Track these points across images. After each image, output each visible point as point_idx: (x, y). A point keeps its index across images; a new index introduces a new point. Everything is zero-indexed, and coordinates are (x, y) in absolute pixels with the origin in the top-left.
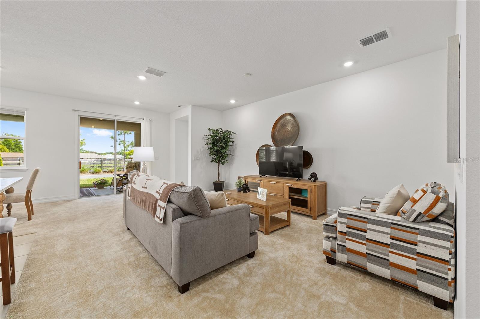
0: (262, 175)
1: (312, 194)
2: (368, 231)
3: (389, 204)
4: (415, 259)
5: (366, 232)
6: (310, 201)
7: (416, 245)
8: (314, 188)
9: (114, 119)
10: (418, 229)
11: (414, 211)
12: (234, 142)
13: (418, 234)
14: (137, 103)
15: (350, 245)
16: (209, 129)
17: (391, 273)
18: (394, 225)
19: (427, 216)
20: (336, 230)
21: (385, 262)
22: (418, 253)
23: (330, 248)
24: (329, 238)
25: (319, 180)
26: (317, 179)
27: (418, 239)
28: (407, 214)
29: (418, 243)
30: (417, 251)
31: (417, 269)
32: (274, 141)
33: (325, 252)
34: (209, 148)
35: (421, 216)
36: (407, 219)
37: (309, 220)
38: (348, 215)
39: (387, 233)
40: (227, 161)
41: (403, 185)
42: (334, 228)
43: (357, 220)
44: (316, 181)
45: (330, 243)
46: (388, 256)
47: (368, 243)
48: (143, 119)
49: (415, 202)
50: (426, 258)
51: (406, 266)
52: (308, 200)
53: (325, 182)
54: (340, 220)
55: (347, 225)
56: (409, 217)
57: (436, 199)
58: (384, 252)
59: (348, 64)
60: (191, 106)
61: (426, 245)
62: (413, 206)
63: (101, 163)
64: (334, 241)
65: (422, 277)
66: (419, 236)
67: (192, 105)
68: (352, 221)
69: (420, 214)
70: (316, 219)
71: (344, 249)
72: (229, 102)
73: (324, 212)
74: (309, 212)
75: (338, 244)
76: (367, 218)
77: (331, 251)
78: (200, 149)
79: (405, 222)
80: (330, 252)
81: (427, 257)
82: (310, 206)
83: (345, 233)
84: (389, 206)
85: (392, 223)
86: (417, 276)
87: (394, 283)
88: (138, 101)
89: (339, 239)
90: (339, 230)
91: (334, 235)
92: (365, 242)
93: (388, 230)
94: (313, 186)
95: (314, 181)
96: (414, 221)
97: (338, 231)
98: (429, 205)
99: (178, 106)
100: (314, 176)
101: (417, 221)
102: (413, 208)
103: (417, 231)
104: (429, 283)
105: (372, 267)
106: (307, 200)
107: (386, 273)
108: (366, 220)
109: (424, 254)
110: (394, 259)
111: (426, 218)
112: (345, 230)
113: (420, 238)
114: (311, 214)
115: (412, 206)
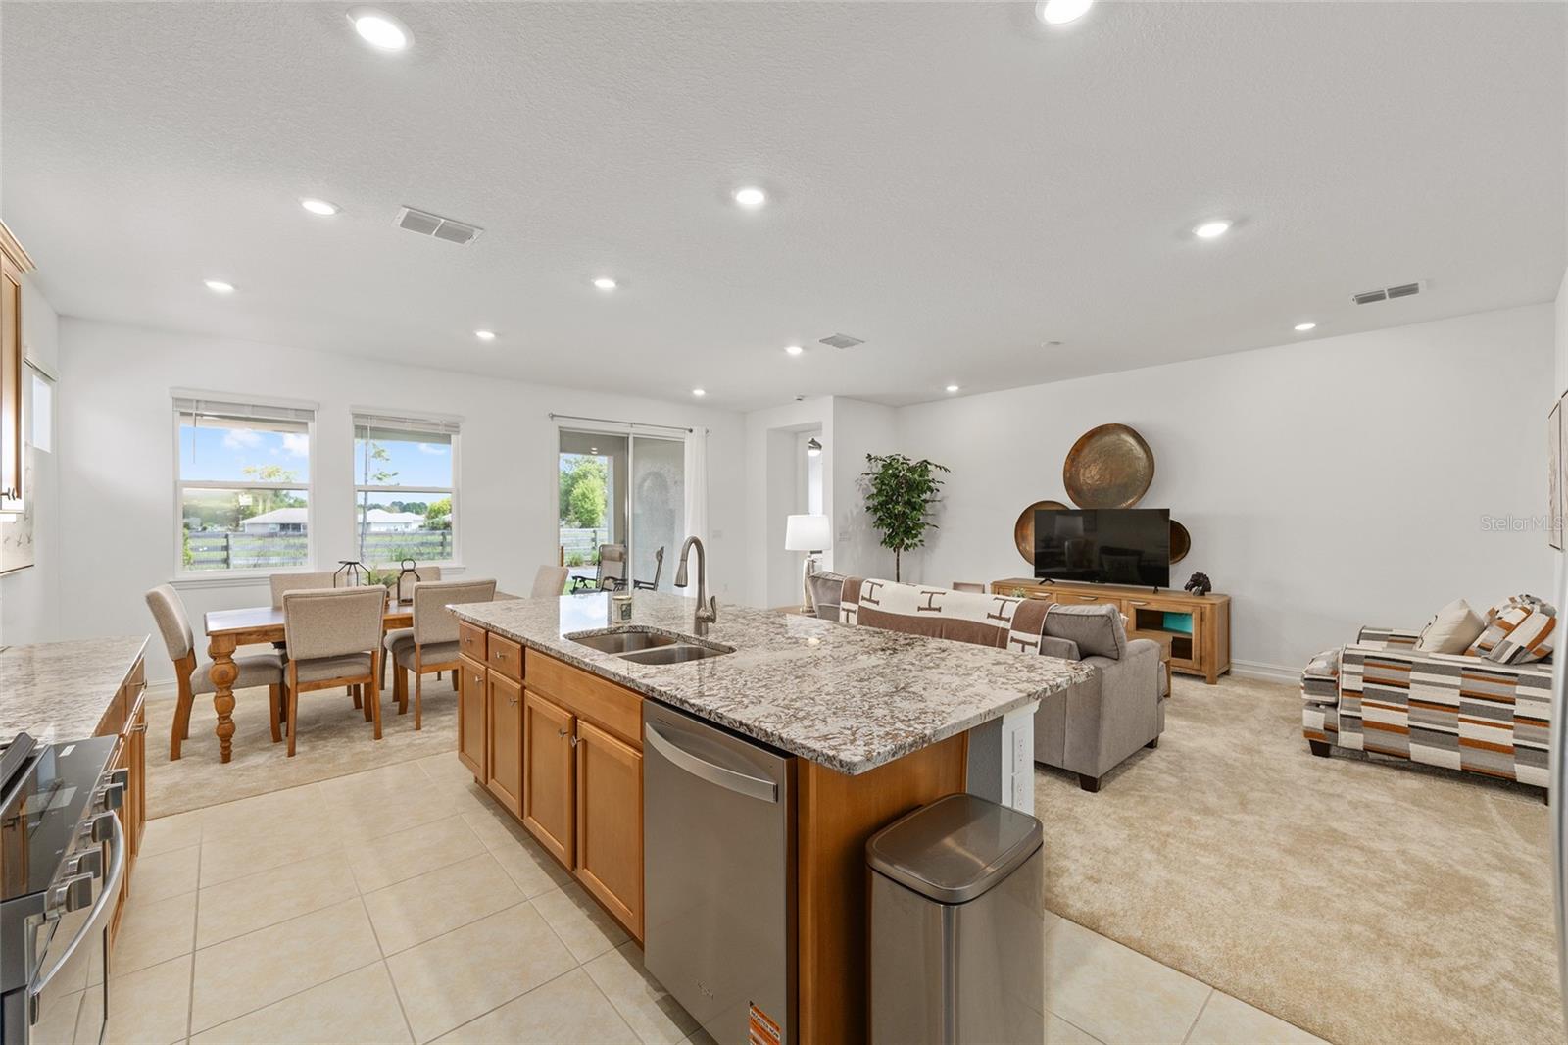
0: (1043, 580)
1: (1204, 623)
2: (1411, 685)
3: (1448, 637)
4: (1511, 728)
5: (1409, 688)
6: (1198, 642)
7: (1513, 703)
8: (1211, 609)
9: (628, 434)
10: (1516, 675)
11: (1510, 644)
12: (938, 491)
13: (1516, 684)
14: (699, 393)
15: (1369, 714)
16: (869, 455)
17: (1462, 758)
18: (1467, 672)
19: (1534, 653)
20: (1337, 688)
21: (1452, 740)
22: (1516, 716)
23: (1323, 723)
24: (1318, 705)
25: (1214, 590)
26: (1209, 590)
27: (1517, 692)
28: (1494, 652)
29: (1517, 700)
30: (1515, 713)
31: (1515, 745)
32: (1071, 492)
33: (1308, 734)
34: (868, 508)
35: (1522, 653)
36: (1495, 660)
37: (1201, 685)
38: (1367, 657)
39: (1455, 687)
40: (920, 541)
41: (1464, 601)
42: (1333, 685)
43: (1389, 667)
44: (1206, 593)
45: (1323, 714)
46: (1457, 727)
47: (1413, 707)
48: (691, 431)
49: (1510, 628)
50: (1532, 724)
51: (1493, 742)
52: (1193, 642)
53: (1225, 595)
54: (1347, 667)
55: (1364, 678)
56: (1499, 656)
57: (1549, 622)
58: (1448, 721)
59: (1305, 327)
60: (832, 397)
61: (1531, 702)
62: (1507, 636)
63: (442, 544)
64: (1331, 711)
65: (1525, 758)
66: (1518, 687)
67: (836, 397)
68: (1376, 668)
69: (1521, 648)
70: (1216, 684)
71: (1355, 723)
72: (944, 389)
73: (1226, 668)
74: (1196, 666)
75: (1341, 715)
76: (1410, 662)
77: (1325, 729)
78: (851, 513)
79: (1490, 665)
80: (1324, 733)
81: (1534, 722)
82: (1198, 652)
83: (1361, 692)
84: (1448, 640)
85: (1464, 668)
86: (1513, 756)
87: (1468, 776)
88: (703, 389)
89: (1345, 704)
90: (1344, 687)
91: (1332, 700)
92: (1407, 707)
93: (1457, 681)
94: (1209, 606)
95: (1202, 594)
96: (1508, 662)
97: (1343, 690)
98: (1538, 633)
99: (796, 398)
100: (1201, 583)
101: (1514, 662)
102: (1507, 639)
103: (1515, 679)
104: (1539, 766)
105: (1420, 752)
106: (1191, 640)
107: (1452, 759)
108: (1409, 666)
109: (1528, 718)
110: (1466, 731)
111: (1531, 657)
112: (1359, 686)
113: (1520, 690)
114: (1205, 672)
115: (1504, 635)
